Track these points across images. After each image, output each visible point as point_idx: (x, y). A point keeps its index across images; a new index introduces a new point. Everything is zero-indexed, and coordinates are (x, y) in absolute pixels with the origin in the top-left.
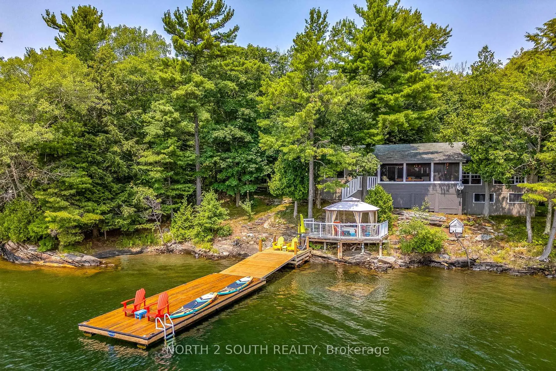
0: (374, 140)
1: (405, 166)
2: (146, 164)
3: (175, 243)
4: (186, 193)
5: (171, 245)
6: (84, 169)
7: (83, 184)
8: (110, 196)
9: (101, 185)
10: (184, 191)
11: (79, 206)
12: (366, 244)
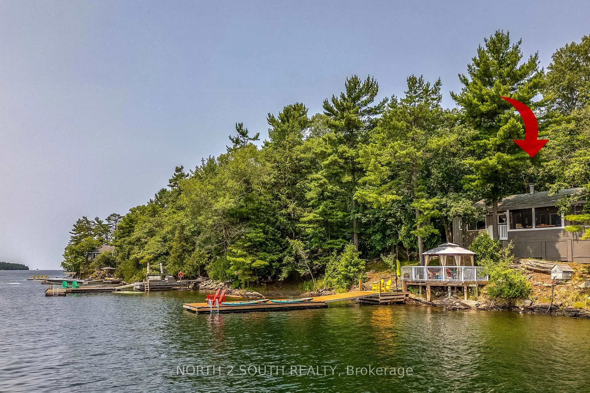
0: (472, 186)
1: (533, 210)
2: (305, 223)
3: (325, 290)
4: (337, 247)
5: (322, 291)
6: (261, 228)
7: (257, 238)
8: (281, 249)
9: (273, 240)
10: (337, 245)
11: (256, 255)
12: (453, 288)
